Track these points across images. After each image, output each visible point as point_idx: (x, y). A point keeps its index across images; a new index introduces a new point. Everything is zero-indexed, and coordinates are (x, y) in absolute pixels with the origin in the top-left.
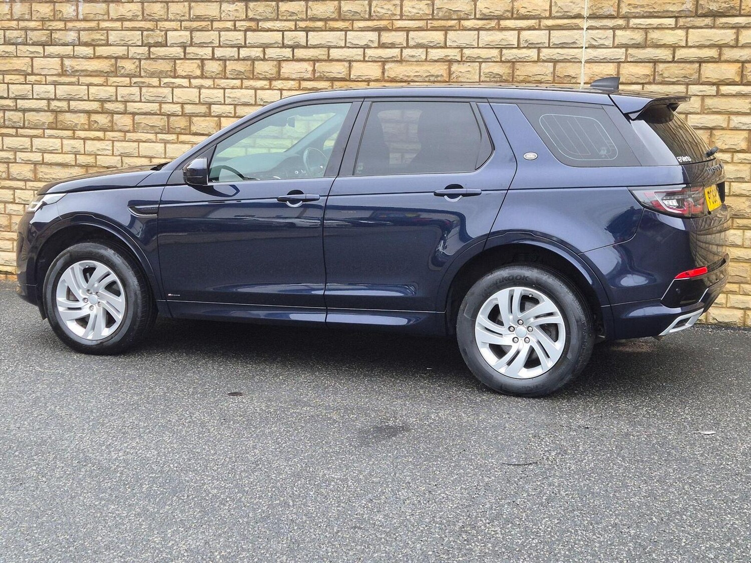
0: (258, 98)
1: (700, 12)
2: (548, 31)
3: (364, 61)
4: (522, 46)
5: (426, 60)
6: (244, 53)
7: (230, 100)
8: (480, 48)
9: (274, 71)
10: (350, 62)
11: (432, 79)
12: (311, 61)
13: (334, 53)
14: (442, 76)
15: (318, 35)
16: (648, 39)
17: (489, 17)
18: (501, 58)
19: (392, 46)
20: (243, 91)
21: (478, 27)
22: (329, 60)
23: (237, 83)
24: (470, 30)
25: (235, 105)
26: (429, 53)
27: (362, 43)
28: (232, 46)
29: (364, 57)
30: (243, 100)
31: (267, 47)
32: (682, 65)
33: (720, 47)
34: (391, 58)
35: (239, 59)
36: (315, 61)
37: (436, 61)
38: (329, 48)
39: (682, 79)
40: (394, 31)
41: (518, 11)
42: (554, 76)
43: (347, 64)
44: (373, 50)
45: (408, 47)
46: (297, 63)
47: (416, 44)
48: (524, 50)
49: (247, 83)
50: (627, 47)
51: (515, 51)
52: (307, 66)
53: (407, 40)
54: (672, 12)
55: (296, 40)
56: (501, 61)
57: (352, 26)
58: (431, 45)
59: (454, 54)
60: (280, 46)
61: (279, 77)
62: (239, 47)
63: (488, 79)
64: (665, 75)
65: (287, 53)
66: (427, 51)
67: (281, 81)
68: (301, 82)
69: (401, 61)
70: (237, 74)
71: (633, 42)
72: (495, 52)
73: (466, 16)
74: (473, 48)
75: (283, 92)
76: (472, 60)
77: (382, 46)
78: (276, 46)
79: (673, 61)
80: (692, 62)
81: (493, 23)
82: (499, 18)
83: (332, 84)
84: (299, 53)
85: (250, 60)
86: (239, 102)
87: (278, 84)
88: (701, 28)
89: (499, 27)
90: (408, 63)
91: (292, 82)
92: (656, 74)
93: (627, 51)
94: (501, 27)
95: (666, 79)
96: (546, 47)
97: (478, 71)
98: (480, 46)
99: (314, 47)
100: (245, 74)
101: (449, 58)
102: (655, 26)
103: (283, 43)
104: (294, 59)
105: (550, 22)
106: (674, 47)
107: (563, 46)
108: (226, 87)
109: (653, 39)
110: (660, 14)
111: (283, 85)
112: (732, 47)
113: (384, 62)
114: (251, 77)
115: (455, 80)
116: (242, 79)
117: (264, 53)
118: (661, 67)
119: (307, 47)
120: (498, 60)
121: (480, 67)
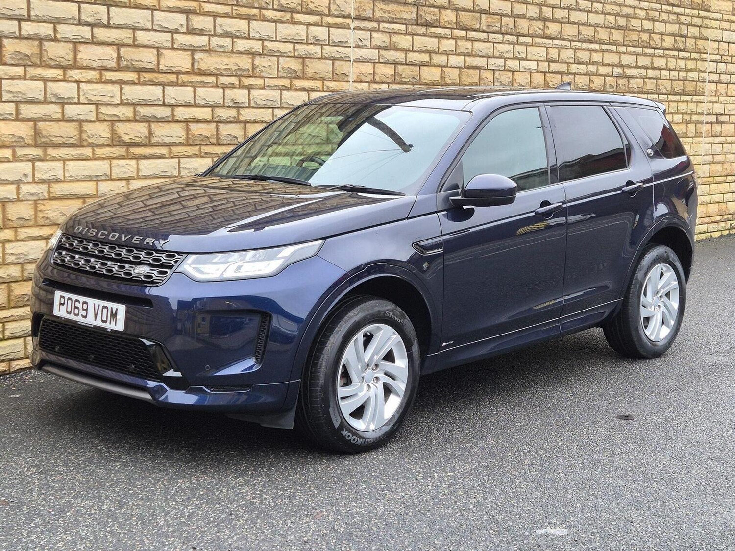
0: (48, 94)
1: (420, 21)
2: (327, 28)
3: (173, 49)
4: (309, 42)
5: (232, 52)
6: (28, 28)
7: (11, 95)
8: (278, 41)
9: (70, 56)
10: (158, 49)
11: (239, 73)
12: (114, 45)
13: (142, 36)
14: (248, 69)
15: (122, 12)
16: (391, 42)
17: (286, 9)
18: (294, 53)
19: (201, 33)
20: (27, 82)
21: (276, 18)
22: (135, 45)
23: (19, 70)
24: (269, 21)
25: (17, 103)
26: (235, 43)
27: (172, 27)
28: (10, 18)
29: (173, 43)
30: (30, 95)
31: (59, 23)
32: (411, 67)
33: (429, 52)
34: (200, 47)
35: (20, 37)
36: (119, 45)
37: (241, 53)
38: (135, 29)
39: (411, 80)
40: (201, 14)
41: (308, 5)
42: (333, 74)
43: (155, 51)
44: (182, 36)
45: (215, 35)
46: (98, 47)
47: (222, 32)
48: (312, 47)
49: (33, 71)
50: (379, 48)
51: (305, 46)
52: (110, 52)
53: (215, 27)
54: (405, 19)
55: (98, 16)
56: (295, 57)
57: (159, 5)
58: (238, 34)
59: (257, 45)
60: (75, 22)
61: (75, 65)
62: (20, 20)
63: (285, 75)
64: (403, 76)
65: (86, 32)
66: (233, 40)
67: (78, 71)
68: (103, 72)
69: (209, 51)
70: (21, 59)
71: (384, 44)
72: (290, 47)
73: (266, 5)
74: (272, 41)
75: (82, 85)
76: (272, 53)
77: (191, 32)
78: (71, 22)
79: (406, 64)
80: (416, 65)
81: (288, 16)
82: (293, 11)
83: (139, 76)
84: (102, 34)
85: (36, 39)
86: (23, 99)
87: (75, 74)
88: (419, 35)
89: (292, 20)
90: (216, 53)
91: (92, 72)
92: (396, 74)
93: (379, 52)
94: (294, 20)
95: (403, 80)
96: (326, 45)
97: (276, 66)
98: (278, 39)
99: (117, 27)
100: (32, 60)
101: (254, 50)
102: (395, 31)
103: (79, 19)
104: (94, 42)
105: (331, 20)
106: (406, 51)
107: (340, 44)
108: (3, 77)
109: (395, 42)
110: (398, 20)
111: (81, 76)
112: (436, 53)
113: (193, 50)
114: (39, 63)
115: (257, 75)
116: (25, 66)
117: (55, 30)
118: (400, 68)
119: (108, 26)
120: (292, 55)
121: (278, 61)
